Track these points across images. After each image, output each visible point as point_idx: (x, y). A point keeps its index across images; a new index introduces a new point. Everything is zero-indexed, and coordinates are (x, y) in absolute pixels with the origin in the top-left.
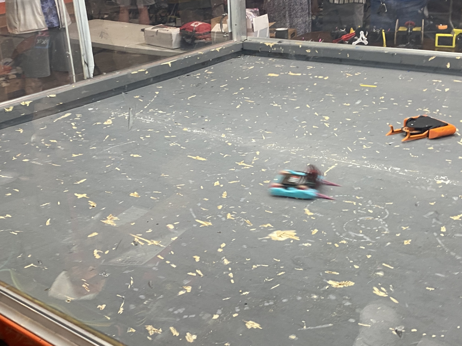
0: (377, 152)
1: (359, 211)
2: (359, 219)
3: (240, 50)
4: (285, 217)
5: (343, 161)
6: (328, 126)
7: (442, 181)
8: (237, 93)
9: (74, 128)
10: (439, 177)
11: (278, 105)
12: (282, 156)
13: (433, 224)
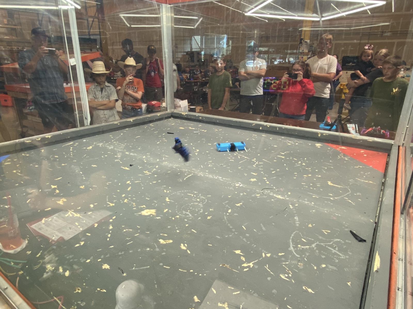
0: (214, 168)
1: (193, 199)
2: (191, 204)
3: (170, 116)
4: (154, 202)
5: (196, 173)
8: (160, 136)
9: (71, 150)
10: (238, 183)
12: (168, 168)
13: (226, 208)
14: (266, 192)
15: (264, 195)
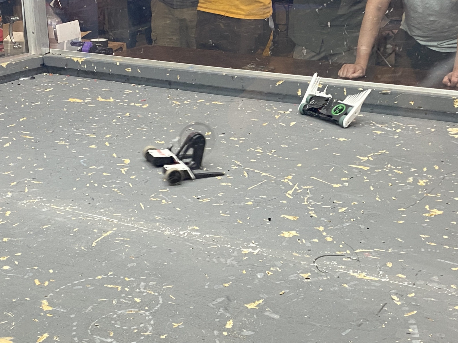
0: (178, 209)
1: (122, 300)
2: (116, 314)
3: (39, 66)
4: (7, 316)
5: (126, 224)
6: (125, 173)
7: (250, 250)
8: (13, 126)
10: (247, 245)
11: (65, 143)
12: (43, 216)
13: (218, 317)
14: (326, 265)
15: (323, 274)
